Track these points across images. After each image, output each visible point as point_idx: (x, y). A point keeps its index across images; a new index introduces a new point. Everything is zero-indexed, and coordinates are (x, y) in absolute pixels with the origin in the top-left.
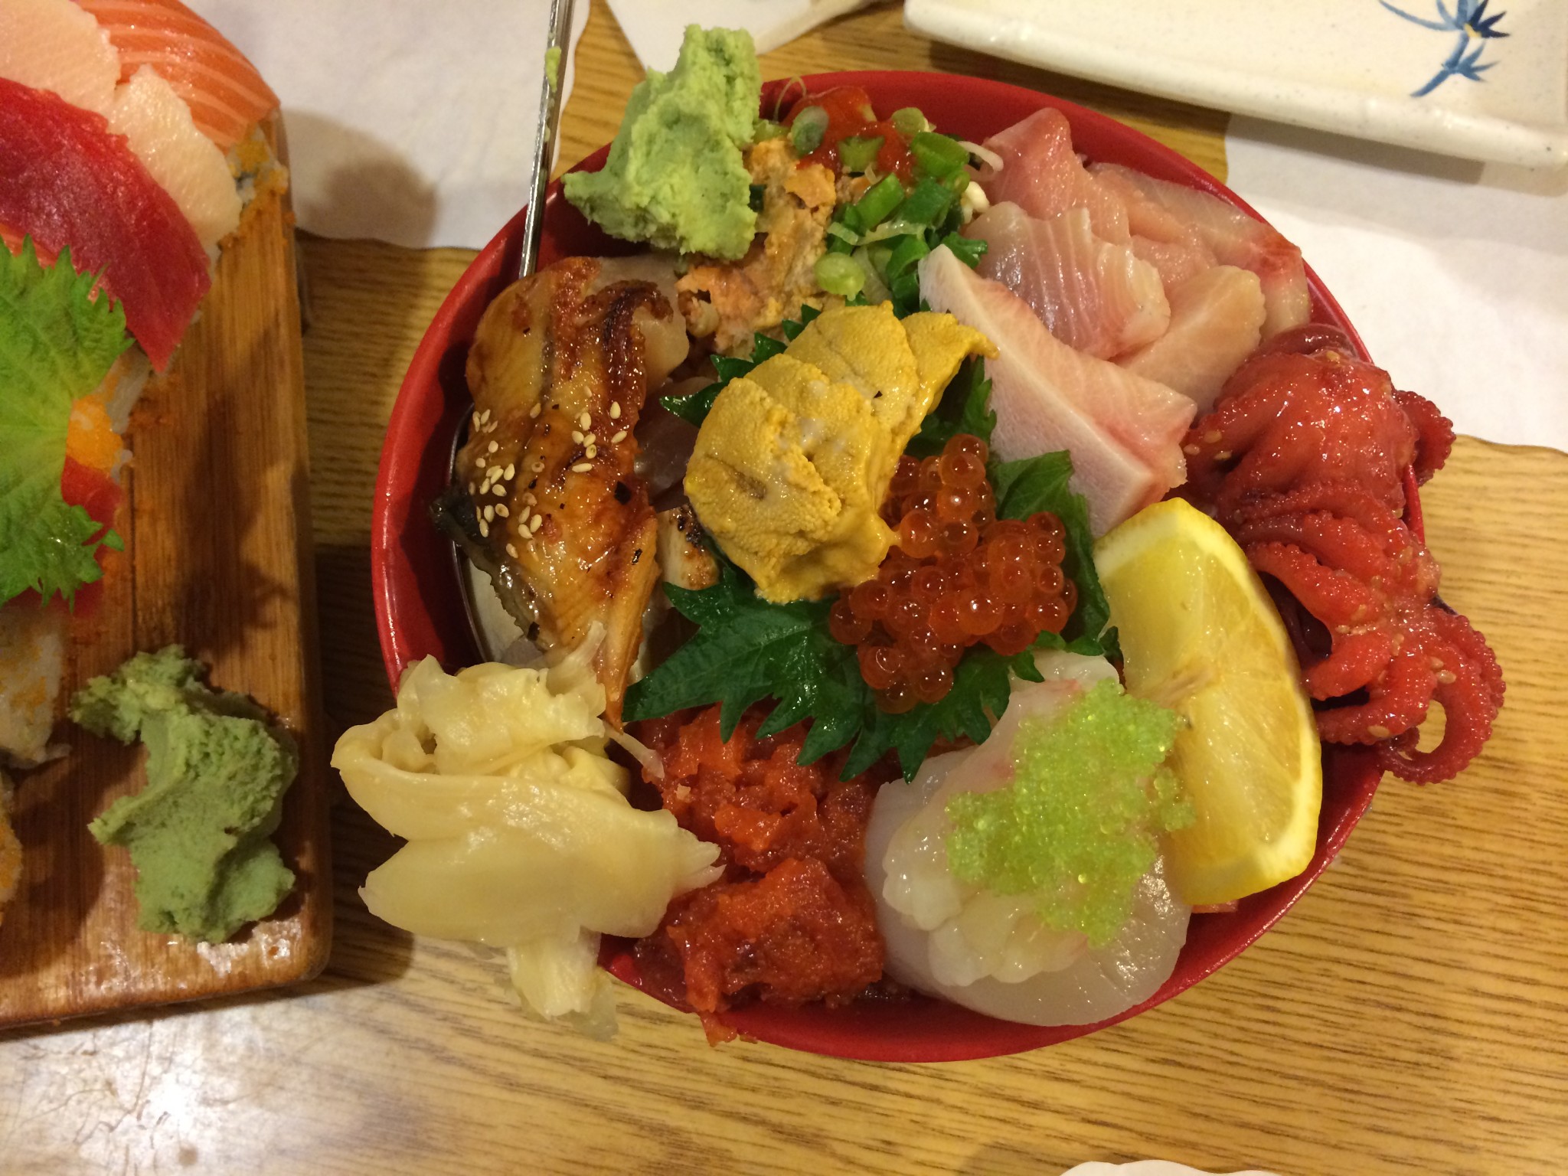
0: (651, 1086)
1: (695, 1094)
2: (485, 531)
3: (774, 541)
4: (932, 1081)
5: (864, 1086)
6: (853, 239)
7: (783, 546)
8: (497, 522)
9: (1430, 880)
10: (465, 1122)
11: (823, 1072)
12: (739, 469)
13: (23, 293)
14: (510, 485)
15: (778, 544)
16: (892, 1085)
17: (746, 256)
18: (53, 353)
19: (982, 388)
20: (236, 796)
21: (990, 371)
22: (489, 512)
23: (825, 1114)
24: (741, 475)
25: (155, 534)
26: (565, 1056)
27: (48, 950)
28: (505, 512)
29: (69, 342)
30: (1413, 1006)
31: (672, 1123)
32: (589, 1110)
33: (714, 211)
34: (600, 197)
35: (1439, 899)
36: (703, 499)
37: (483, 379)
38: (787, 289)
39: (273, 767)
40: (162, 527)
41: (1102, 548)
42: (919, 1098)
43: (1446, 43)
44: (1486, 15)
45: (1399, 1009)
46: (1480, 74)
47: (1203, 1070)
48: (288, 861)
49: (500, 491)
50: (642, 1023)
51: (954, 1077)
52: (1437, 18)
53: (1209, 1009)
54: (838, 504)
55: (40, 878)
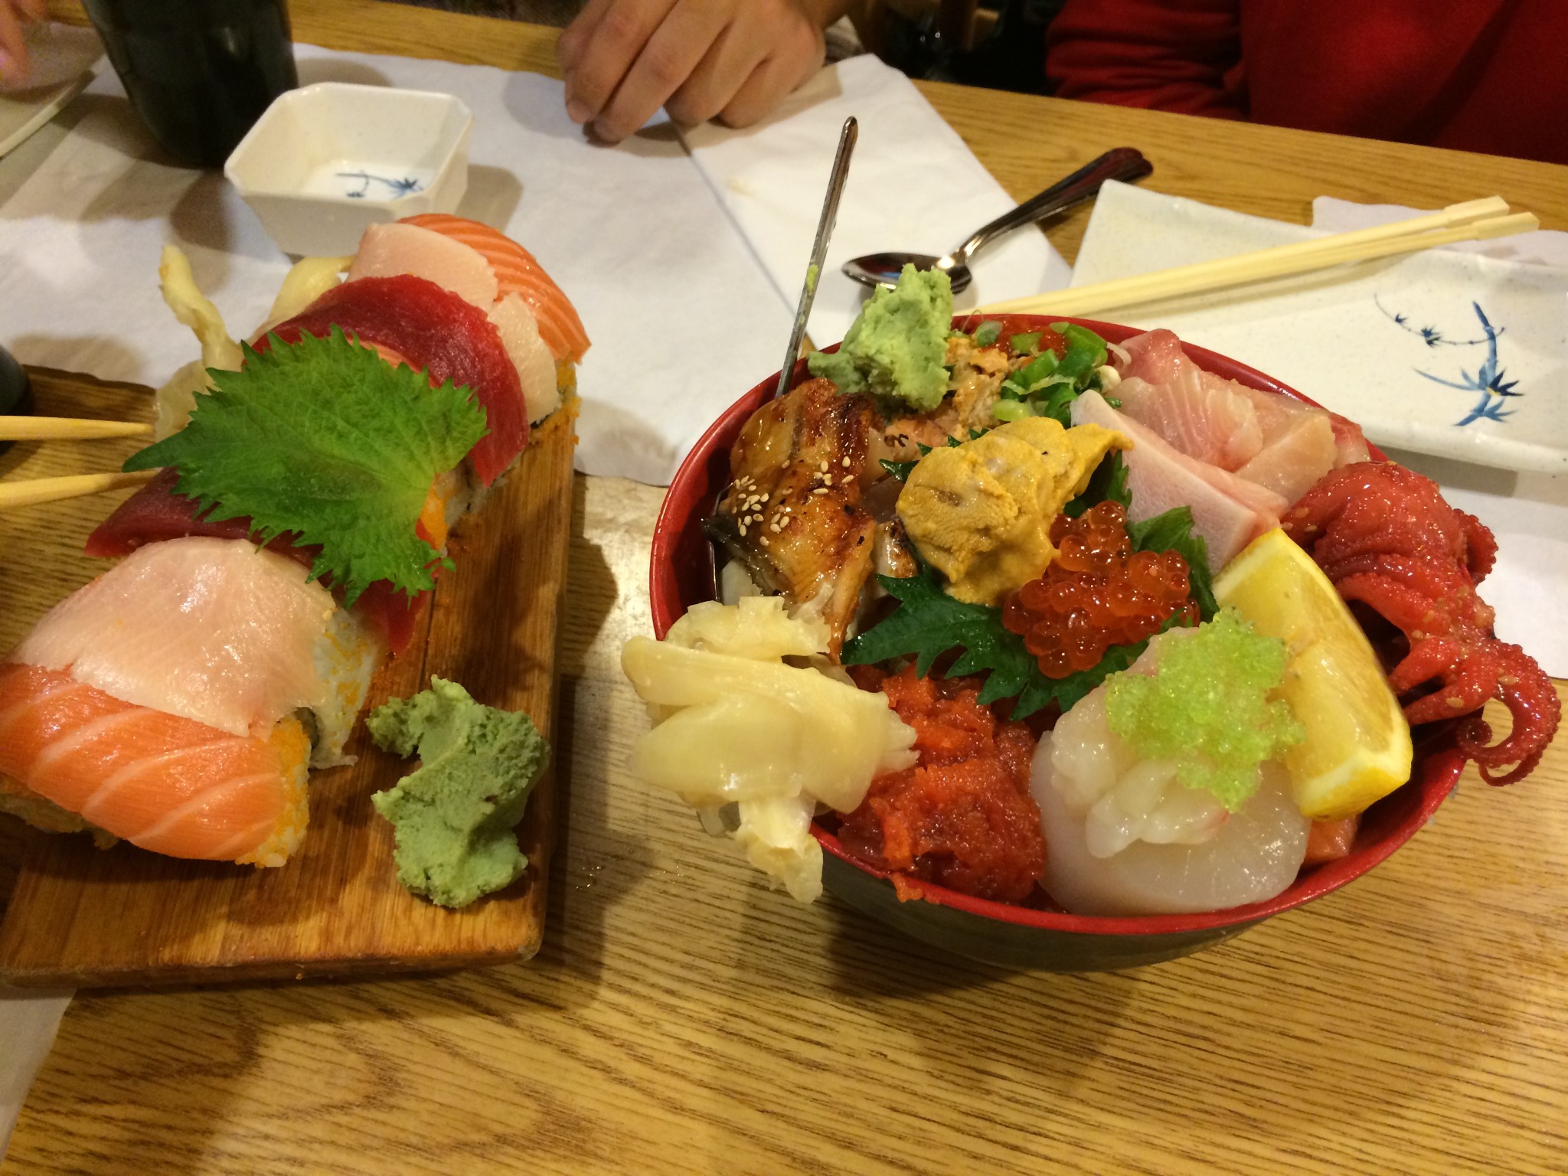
0: (805, 1124)
1: (845, 1135)
2: (743, 531)
3: (966, 536)
4: (1071, 1148)
5: (1005, 1145)
6: (1020, 391)
7: (972, 542)
8: (754, 527)
9: (1537, 1016)
10: (631, 1137)
11: (967, 1128)
12: (940, 488)
13: (416, 398)
14: (764, 505)
15: (968, 540)
16: (1032, 1147)
17: (939, 407)
18: (430, 438)
19: (1120, 474)
20: (501, 770)
21: (1127, 460)
22: (748, 520)
23: (968, 1167)
24: (942, 492)
25: (447, 622)
26: (726, 1089)
27: (310, 908)
28: (761, 518)
29: (443, 430)
30: (1536, 1126)
31: (822, 1157)
32: (746, 1139)
33: (918, 370)
34: (834, 368)
35: (1550, 1034)
36: (911, 512)
37: (744, 459)
38: (970, 421)
39: (535, 749)
40: (453, 618)
41: (1217, 581)
42: (1058, 1162)
43: (1476, 398)
44: (1502, 383)
45: (1522, 1127)
46: (1501, 418)
47: (1334, 1164)
48: (524, 848)
49: (758, 507)
50: (799, 1068)
51: (1091, 1147)
52: (1463, 382)
53: (1336, 1109)
54: (1015, 509)
55: (312, 853)
